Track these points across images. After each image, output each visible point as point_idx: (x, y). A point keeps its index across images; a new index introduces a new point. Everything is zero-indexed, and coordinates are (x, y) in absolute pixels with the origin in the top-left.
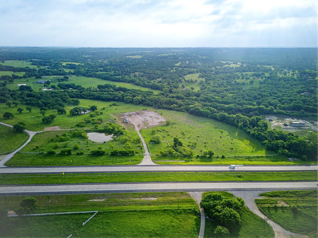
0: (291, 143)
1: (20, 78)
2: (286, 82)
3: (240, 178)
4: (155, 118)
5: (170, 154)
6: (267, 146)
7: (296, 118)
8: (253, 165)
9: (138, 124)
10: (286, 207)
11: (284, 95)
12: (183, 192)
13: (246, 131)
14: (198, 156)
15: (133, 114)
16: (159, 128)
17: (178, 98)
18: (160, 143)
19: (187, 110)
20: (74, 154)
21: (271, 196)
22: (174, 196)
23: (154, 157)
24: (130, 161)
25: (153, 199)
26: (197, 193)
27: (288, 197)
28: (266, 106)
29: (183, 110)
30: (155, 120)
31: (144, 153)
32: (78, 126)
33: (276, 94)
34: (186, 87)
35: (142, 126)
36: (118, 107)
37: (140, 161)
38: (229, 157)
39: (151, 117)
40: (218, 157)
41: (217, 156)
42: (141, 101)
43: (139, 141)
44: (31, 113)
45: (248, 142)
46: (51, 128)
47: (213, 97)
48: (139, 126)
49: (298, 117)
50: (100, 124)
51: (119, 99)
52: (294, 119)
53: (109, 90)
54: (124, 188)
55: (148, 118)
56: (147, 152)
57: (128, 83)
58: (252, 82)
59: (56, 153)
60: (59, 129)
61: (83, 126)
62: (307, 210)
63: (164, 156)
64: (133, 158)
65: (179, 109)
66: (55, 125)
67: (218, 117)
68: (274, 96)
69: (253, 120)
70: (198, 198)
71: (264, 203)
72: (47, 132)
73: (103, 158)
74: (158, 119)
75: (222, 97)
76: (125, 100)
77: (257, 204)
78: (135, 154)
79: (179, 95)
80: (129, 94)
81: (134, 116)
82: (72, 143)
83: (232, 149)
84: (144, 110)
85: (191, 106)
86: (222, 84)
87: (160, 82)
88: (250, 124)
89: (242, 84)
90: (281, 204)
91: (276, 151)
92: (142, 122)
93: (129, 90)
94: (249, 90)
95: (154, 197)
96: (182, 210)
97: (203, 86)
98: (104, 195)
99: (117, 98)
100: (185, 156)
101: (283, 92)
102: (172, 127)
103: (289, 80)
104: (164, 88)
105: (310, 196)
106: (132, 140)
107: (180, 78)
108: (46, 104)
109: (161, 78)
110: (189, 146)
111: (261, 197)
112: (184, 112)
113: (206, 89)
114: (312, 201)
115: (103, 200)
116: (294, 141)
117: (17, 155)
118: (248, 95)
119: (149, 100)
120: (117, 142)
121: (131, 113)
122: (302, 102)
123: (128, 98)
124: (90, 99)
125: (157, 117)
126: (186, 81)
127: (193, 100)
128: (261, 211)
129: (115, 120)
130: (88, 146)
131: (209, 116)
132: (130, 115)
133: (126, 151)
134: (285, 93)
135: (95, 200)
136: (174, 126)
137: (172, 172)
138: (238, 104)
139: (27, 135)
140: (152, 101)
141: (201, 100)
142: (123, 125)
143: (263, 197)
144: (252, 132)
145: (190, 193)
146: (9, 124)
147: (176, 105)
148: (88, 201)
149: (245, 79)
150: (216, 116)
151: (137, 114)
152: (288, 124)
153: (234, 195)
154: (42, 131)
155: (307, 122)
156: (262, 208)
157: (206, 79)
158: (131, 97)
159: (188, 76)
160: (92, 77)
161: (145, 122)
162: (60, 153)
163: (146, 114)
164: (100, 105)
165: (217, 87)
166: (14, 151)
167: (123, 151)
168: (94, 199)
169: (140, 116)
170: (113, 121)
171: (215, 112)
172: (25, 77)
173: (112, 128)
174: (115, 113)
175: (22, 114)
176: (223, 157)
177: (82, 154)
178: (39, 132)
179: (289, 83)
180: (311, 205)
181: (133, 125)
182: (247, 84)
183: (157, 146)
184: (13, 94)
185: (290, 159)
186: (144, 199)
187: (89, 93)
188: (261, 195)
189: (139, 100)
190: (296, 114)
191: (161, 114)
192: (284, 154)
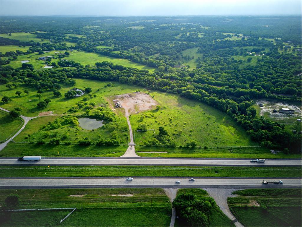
0: (276, 134)
1: (24, 54)
2: (284, 60)
3: (218, 173)
4: (146, 101)
5: (153, 144)
6: (252, 137)
7: (287, 103)
8: (233, 158)
9: (129, 108)
10: (257, 207)
11: (279, 76)
12: (159, 189)
13: (233, 117)
14: (181, 147)
15: (126, 97)
16: (148, 114)
17: (172, 78)
18: (146, 131)
19: (179, 92)
20: (62, 144)
21: (245, 195)
22: (150, 193)
23: (138, 148)
24: (114, 152)
25: (129, 195)
26: (172, 189)
27: (261, 196)
28: (259, 90)
29: (175, 92)
30: (146, 103)
31: (129, 142)
32: (70, 111)
33: (271, 74)
34: (183, 64)
35: (132, 110)
36: (112, 88)
37: (123, 153)
38: (211, 148)
39: (143, 100)
40: (200, 148)
41: (199, 147)
42: (135, 81)
43: (126, 129)
44: (28, 96)
45: (233, 130)
46: (45, 113)
47: (206, 78)
48: (129, 110)
49: (290, 103)
50: (92, 108)
51: (114, 79)
52: (285, 104)
53: (106, 68)
54: (103, 183)
55: (140, 102)
56: (132, 142)
57: (126, 59)
58: (249, 60)
59: (45, 143)
60: (52, 114)
61: (75, 111)
62: (277, 211)
63: (147, 147)
64: (118, 149)
65: (171, 92)
66: (49, 110)
67: (208, 102)
68: (269, 77)
69: (242, 105)
70: (172, 195)
71: (236, 202)
72: (41, 117)
73: (89, 148)
74: (149, 102)
75: (216, 78)
76: (120, 80)
77: (228, 202)
78: (120, 145)
79: (173, 75)
80: (124, 74)
81: (126, 99)
82: (63, 130)
83: (216, 138)
84: (137, 92)
85: (183, 88)
86: (219, 62)
87: (157, 59)
88: (239, 110)
89: (239, 62)
90: (254, 204)
91: (259, 142)
92: (133, 106)
93: (125, 69)
94: (245, 69)
95: (131, 194)
96: (154, 208)
97: (200, 63)
98: (83, 190)
99: (112, 78)
100: (168, 147)
101: (279, 73)
102: (161, 113)
103: (288, 58)
104: (160, 66)
105: (283, 196)
106: (120, 127)
107: (178, 54)
108: (43, 85)
109: (159, 54)
110: (174, 134)
111: (234, 195)
112: (176, 94)
113: (202, 68)
114: (284, 201)
115: (83, 196)
116: (279, 133)
117: (11, 144)
118: (242, 75)
119: (144, 81)
120: (105, 130)
121: (124, 95)
122: (296, 86)
123: (123, 78)
124: (87, 78)
125: (148, 100)
126: (183, 57)
127: (186, 80)
128: (231, 211)
129: (107, 103)
130: (76, 135)
131: (199, 99)
132: (123, 98)
133: (112, 142)
134: (280, 74)
135: (75, 196)
136: (163, 111)
137: (151, 166)
138: (231, 86)
139: (22, 121)
140: (146, 82)
141: (194, 81)
142: (115, 109)
143: (236, 195)
144: (239, 120)
145: (166, 189)
146: (6, 109)
147: (169, 87)
148: (69, 196)
149: (243, 55)
150: (206, 100)
151: (129, 97)
152: (277, 110)
153: (208, 192)
154: (36, 117)
155: (297, 108)
156: (232, 208)
157: (203, 55)
158: (125, 78)
159: (187, 51)
161: (135, 106)
162: (49, 143)
163: (138, 97)
164: (94, 86)
165: (213, 65)
166: (8, 140)
167: (108, 142)
168: (74, 194)
169: (133, 99)
170: (105, 105)
171: (206, 96)
172: (28, 53)
173: (102, 115)
174: (109, 95)
175: (20, 97)
176: (205, 148)
177: (70, 144)
178: (33, 118)
179: (287, 61)
180: (282, 206)
181: (124, 109)
182: (244, 62)
183: (144, 135)
184: (15, 73)
185: (272, 151)
186: (121, 195)
187: (86, 72)
188: (234, 193)
189: (133, 81)
190: (288, 99)
191: (153, 97)
192: (266, 145)
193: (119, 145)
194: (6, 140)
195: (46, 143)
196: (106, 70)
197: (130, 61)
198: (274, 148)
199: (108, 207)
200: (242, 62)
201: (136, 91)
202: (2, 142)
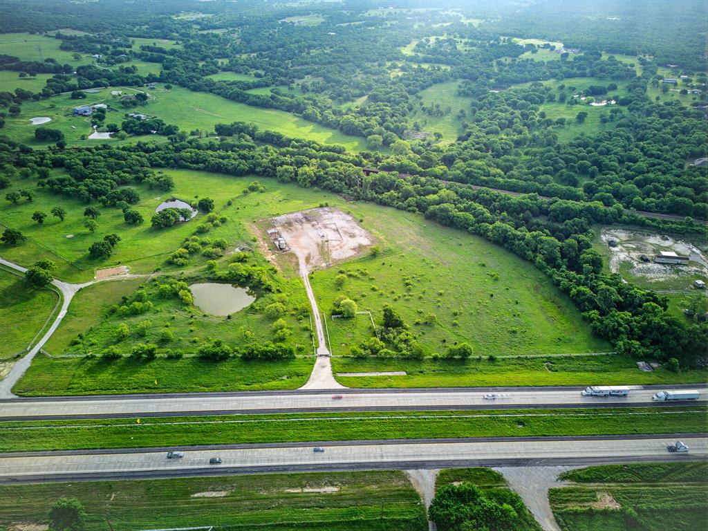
0: (649, 323)
1: (36, 98)
2: (663, 121)
3: (524, 425)
4: (346, 232)
5: (373, 354)
6: (595, 328)
7: (671, 236)
8: (556, 386)
9: (306, 252)
10: (613, 512)
11: (653, 165)
12: (397, 470)
13: (550, 276)
14: (435, 359)
15: (296, 221)
16: (353, 268)
17: (403, 170)
18: (353, 317)
19: (421, 207)
20: (161, 358)
21: (588, 480)
22: (377, 482)
23: (339, 364)
24: (283, 375)
25: (330, 490)
26: (424, 471)
27: (621, 482)
28: (607, 203)
29: (411, 208)
30: (346, 238)
31: (316, 348)
32: (170, 263)
33: (635, 161)
34: (424, 128)
35: (316, 259)
36: (263, 196)
37: (304, 377)
38: (503, 360)
39: (337, 230)
40: (479, 360)
41: (478, 357)
42: (315, 179)
43: (305, 313)
44: (62, 225)
45: (552, 310)
46: (110, 271)
47: (483, 170)
48: (308, 259)
49: (678, 235)
50: (221, 256)
51: (264, 171)
52: (667, 239)
53: (244, 143)
54: (268, 460)
55: (331, 235)
56: (322, 349)
57: (288, 111)
58: (581, 118)
59: (121, 357)
60: (128, 276)
61: (183, 265)
62: (658, 520)
63: (359, 360)
64: (291, 368)
65: (403, 204)
66: (119, 263)
67: (490, 234)
68: (628, 168)
69: (570, 246)
70: (425, 484)
71: (568, 500)
72: (103, 283)
73: (225, 367)
74: (353, 236)
75: (507, 169)
76: (278, 174)
77: (552, 501)
78: (296, 356)
79: (405, 161)
80: (288, 159)
81: (298, 226)
82: (157, 320)
83: (514, 332)
84: (321, 206)
85: (431, 197)
86: (511, 123)
87: (362, 112)
88: (563, 257)
89: (557, 123)
90: (606, 502)
91: (612, 341)
92: (315, 247)
93: (288, 142)
94: (571, 145)
95: (333, 485)
96: (389, 521)
97: (465, 126)
98: (224, 480)
99: (258, 169)
100: (407, 359)
101: (651, 156)
102: (384, 264)
103: (671, 115)
104: (370, 133)
105: (670, 480)
106: (291, 307)
107: (412, 99)
108: (96, 194)
109: (365, 98)
110: (417, 324)
111: (563, 483)
112: (414, 211)
113: (471, 139)
114: (672, 495)
115: (223, 494)
116: (656, 320)
117: (39, 362)
118: (567, 161)
119: (335, 177)
120: (258, 316)
121: (291, 216)
122: (690, 191)
123: (286, 171)
124: (198, 169)
125: (351, 231)
126: (424, 109)
127: (436, 177)
128: (558, 522)
129: (255, 241)
130: (192, 331)
131: (470, 228)
132: (290, 224)
133: (277, 351)
134: (656, 161)
135: (206, 494)
136: (387, 260)
137: (373, 412)
138: (541, 193)
139: (57, 296)
140: (341, 179)
141: (457, 179)
142: (273, 257)
143: (567, 482)
144: (565, 282)
145: (411, 472)
146: (16, 263)
147: (396, 194)
148: (192, 496)
149: (566, 102)
150: (487, 231)
151: (304, 220)
152: (650, 255)
153: (504, 477)
154: (91, 283)
155: (694, 250)
156: (559, 514)
157: (473, 104)
158: (291, 168)
159: (430, 90)
161: (322, 248)
162: (131, 357)
163: (325, 222)
164: (221, 190)
165: (497, 133)
166: (31, 349)
167: (270, 351)
168: (203, 491)
169: (313, 226)
170: (250, 245)
171: (485, 220)
172: (45, 95)
173: (247, 274)
174: (257, 218)
175: (45, 226)
176: (492, 359)
177: (179, 357)
178: (82, 286)
179: (670, 124)
180: (667, 506)
181: (295, 254)
182: (569, 123)
183: (346, 326)
184: (20, 158)
185: (641, 363)
186: (311, 490)
187: (197, 154)
188: (564, 477)
189: (310, 177)
190: (674, 226)
191: (361, 221)
192: (629, 351)
193: (295, 358)
194: (28, 349)
195: (124, 355)
196: (243, 147)
197: (296, 119)
198: (648, 358)
199: (285, 522)
200: (566, 123)
201: (318, 205)
202: (18, 356)
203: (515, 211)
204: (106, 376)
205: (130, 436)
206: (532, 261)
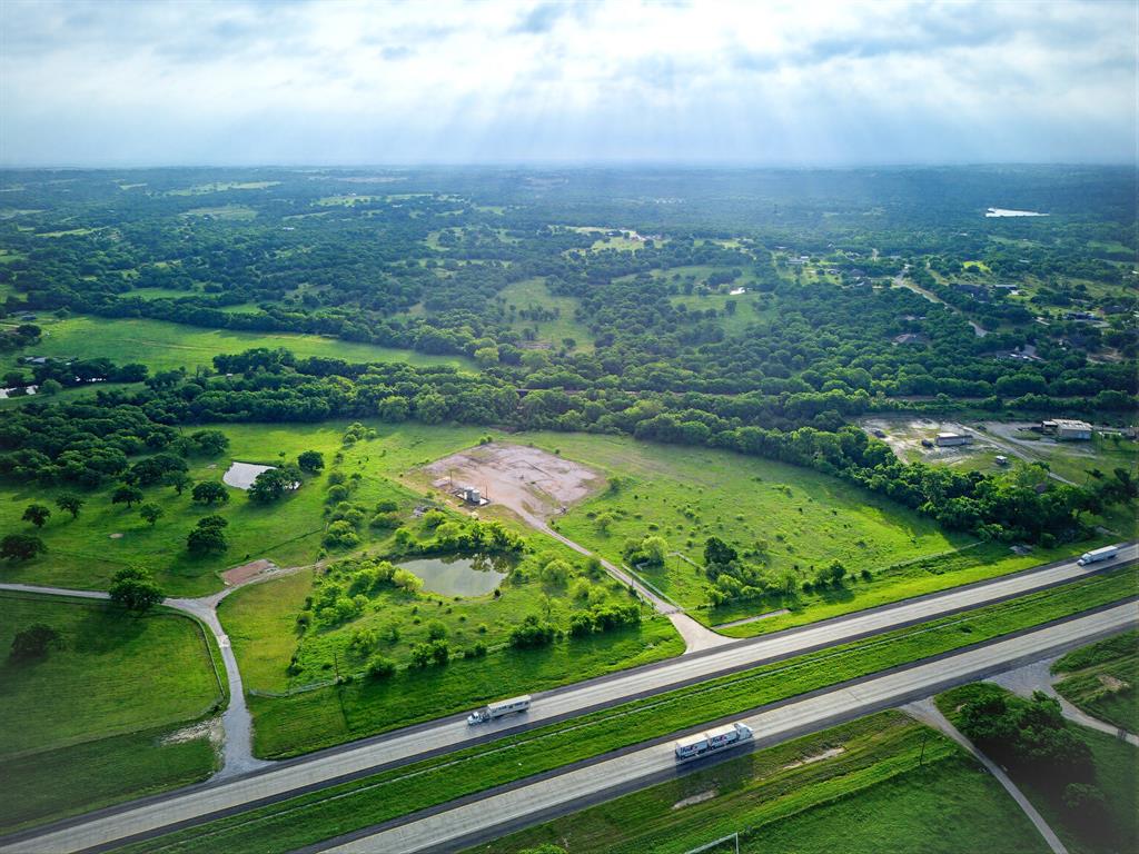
0: (997, 501)
3: (970, 632)
4: (549, 469)
5: (735, 596)
6: (944, 520)
7: (930, 419)
8: (962, 585)
9: (517, 500)
10: (1126, 690)
11: (860, 347)
12: (888, 711)
14: (809, 588)
15: (462, 465)
17: (567, 384)
19: (625, 427)
20: (457, 660)
21: (1077, 668)
22: (878, 730)
24: (646, 644)
25: (833, 753)
26: (917, 704)
30: (557, 476)
31: (654, 606)
32: (332, 544)
33: (835, 345)
35: (538, 506)
36: (380, 442)
37: (676, 639)
38: (879, 573)
39: (534, 468)
40: (855, 578)
41: (850, 576)
43: (599, 567)
45: (876, 514)
46: (243, 570)
47: (671, 373)
48: (528, 508)
50: (402, 523)
51: (356, 411)
55: (531, 475)
56: (662, 605)
59: (395, 670)
60: (279, 571)
61: (355, 544)
63: (720, 607)
64: (648, 633)
65: (591, 425)
66: (248, 556)
67: (740, 442)
71: (1079, 691)
73: (560, 651)
74: (564, 471)
76: (384, 411)
77: (1066, 697)
78: (639, 618)
80: (385, 388)
81: (472, 471)
82: (392, 617)
83: (862, 543)
84: (483, 443)
85: (630, 411)
89: (710, 316)
90: (1112, 683)
91: (973, 531)
92: (523, 492)
93: (362, 368)
94: (749, 336)
95: (832, 747)
96: (931, 764)
97: (596, 329)
98: (699, 779)
99: (345, 408)
100: (777, 594)
101: (849, 338)
102: (636, 497)
104: (474, 348)
109: (421, 306)
110: (746, 556)
111: (1059, 676)
112: (615, 433)
113: (619, 342)
115: (710, 794)
118: (759, 353)
119: (477, 403)
120: (538, 584)
121: (450, 461)
122: (923, 369)
123: (396, 404)
125: (553, 465)
126: (521, 314)
127: (616, 388)
128: (1089, 714)
129: (432, 497)
130: (463, 619)
131: (709, 440)
132: (457, 471)
133: (617, 614)
134: (857, 342)
135: (690, 801)
136: (637, 492)
137: (801, 657)
138: (763, 391)
140: (486, 406)
141: (645, 387)
142: (476, 513)
143: (1061, 674)
144: (872, 482)
145: (904, 708)
147: (578, 414)
148: (674, 808)
150: (734, 439)
151: (474, 463)
152: (929, 440)
153: (1001, 686)
154: (228, 592)
155: (966, 428)
156: (1083, 707)
157: (583, 303)
158: (400, 400)
160: (134, 316)
161: (535, 492)
162: (411, 667)
163: (507, 461)
167: (609, 616)
168: (681, 798)
169: (494, 467)
170: (432, 504)
171: (724, 427)
173: (469, 536)
174: (399, 470)
176: (865, 576)
177: (481, 653)
178: (218, 598)
179: (839, 304)
181: (504, 507)
183: (665, 574)
185: (1014, 548)
186: (811, 760)
187: (228, 398)
188: (1056, 670)
190: (929, 406)
191: (558, 452)
192: (995, 537)
193: (639, 621)
194: (221, 696)
195: (397, 667)
197: (331, 342)
198: (1016, 540)
199: (819, 802)
200: (717, 314)
201: (478, 443)
202: (216, 709)
203: (746, 414)
204: (395, 699)
205: (515, 762)
206: (811, 466)
